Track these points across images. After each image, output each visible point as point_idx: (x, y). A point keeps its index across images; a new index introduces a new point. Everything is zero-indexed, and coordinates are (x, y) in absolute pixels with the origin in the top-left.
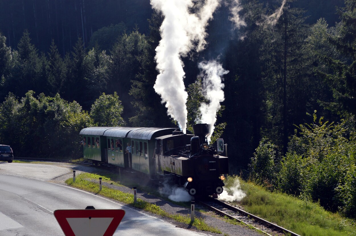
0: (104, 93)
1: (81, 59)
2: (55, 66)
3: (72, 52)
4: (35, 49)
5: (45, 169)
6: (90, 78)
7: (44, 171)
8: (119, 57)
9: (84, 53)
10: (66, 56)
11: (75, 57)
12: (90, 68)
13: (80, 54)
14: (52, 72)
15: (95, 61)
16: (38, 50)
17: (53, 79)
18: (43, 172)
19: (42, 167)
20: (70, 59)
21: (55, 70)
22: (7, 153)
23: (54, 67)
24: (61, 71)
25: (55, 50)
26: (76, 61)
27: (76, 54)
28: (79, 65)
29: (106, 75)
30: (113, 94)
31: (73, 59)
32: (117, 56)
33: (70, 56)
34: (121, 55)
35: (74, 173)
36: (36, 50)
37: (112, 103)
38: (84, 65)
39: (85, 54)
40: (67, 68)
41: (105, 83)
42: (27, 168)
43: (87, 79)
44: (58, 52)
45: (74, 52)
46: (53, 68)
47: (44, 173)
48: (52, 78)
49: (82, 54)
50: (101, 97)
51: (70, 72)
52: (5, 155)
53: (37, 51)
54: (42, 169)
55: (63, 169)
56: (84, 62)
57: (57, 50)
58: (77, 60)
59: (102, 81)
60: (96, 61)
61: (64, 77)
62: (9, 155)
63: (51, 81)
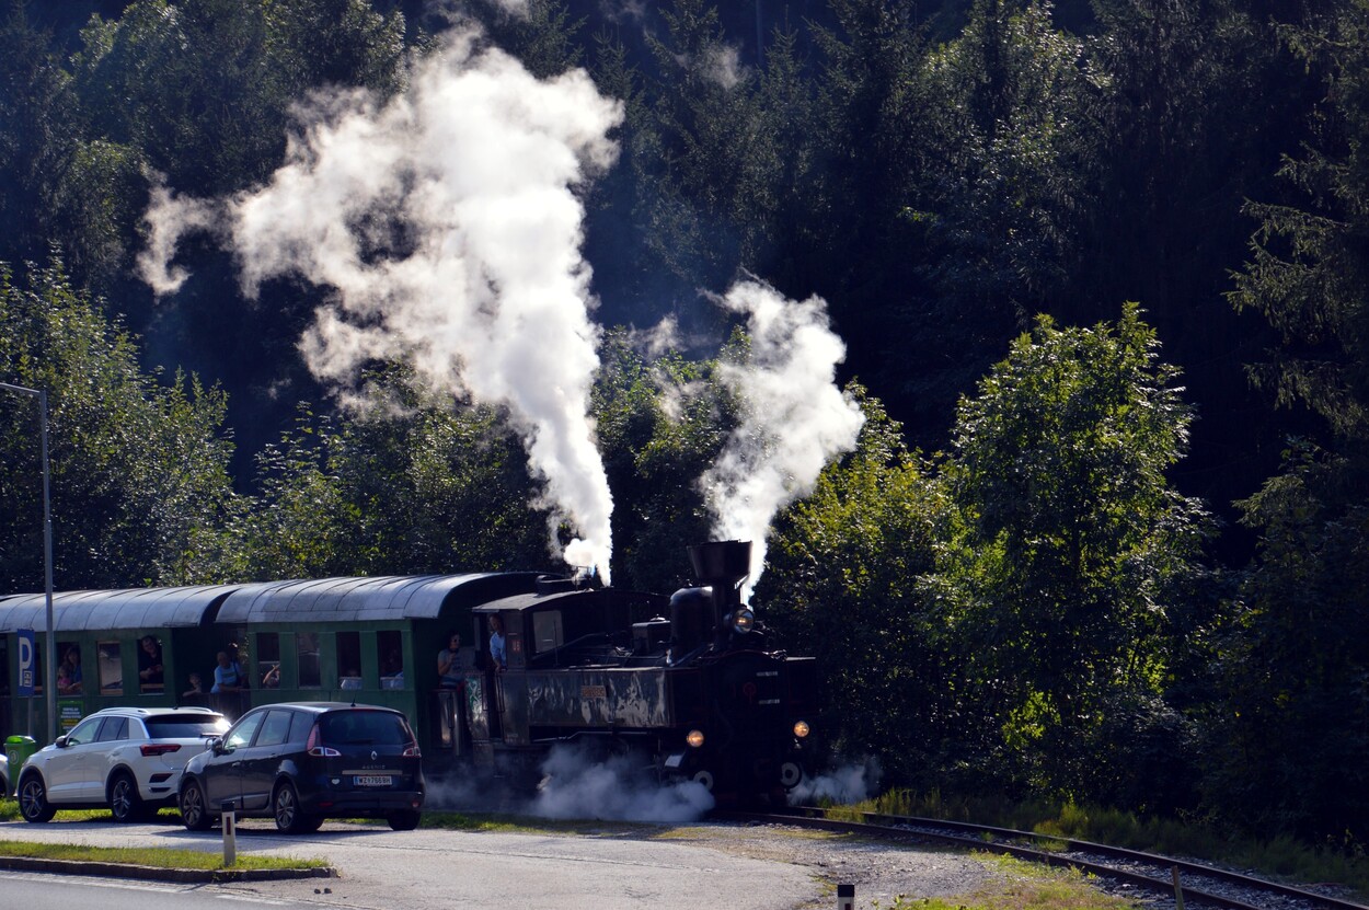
0: (1048, 317)
1: (880, 74)
2: (694, 133)
3: (811, 27)
4: (561, 19)
5: (638, 871)
6: (940, 208)
7: (637, 885)
8: (1154, 44)
9: (898, 28)
10: (770, 54)
11: (835, 62)
12: (940, 138)
13: (873, 36)
14: (677, 177)
15: (978, 81)
16: (582, 22)
17: (687, 228)
18: (629, 892)
19: (617, 858)
20: (802, 74)
21: (694, 163)
22: (386, 762)
23: (690, 140)
24: (739, 163)
25: (700, 16)
26: (845, 93)
27: (847, 41)
28: (866, 113)
29: (1058, 185)
30: (1115, 316)
31: (824, 73)
32: (1140, 36)
33: (795, 57)
34: (1169, 27)
35: (846, 900)
36: (567, 24)
37: (1108, 389)
38: (898, 119)
39: (904, 31)
40: (778, 139)
41: (1051, 243)
42: (519, 864)
43: (917, 216)
44: (716, 28)
45: (833, 24)
46: (681, 149)
47: (636, 902)
48: (676, 218)
49: (888, 35)
50: (1023, 346)
51: (803, 167)
52: (369, 779)
53: (572, 30)
54: (618, 870)
55: (764, 875)
56: (900, 94)
57: (713, 13)
58: (855, 79)
59: (1030, 228)
60: (984, 79)
61: (762, 210)
62: (400, 773)
63: (668, 240)
